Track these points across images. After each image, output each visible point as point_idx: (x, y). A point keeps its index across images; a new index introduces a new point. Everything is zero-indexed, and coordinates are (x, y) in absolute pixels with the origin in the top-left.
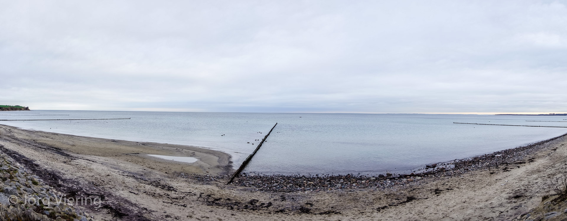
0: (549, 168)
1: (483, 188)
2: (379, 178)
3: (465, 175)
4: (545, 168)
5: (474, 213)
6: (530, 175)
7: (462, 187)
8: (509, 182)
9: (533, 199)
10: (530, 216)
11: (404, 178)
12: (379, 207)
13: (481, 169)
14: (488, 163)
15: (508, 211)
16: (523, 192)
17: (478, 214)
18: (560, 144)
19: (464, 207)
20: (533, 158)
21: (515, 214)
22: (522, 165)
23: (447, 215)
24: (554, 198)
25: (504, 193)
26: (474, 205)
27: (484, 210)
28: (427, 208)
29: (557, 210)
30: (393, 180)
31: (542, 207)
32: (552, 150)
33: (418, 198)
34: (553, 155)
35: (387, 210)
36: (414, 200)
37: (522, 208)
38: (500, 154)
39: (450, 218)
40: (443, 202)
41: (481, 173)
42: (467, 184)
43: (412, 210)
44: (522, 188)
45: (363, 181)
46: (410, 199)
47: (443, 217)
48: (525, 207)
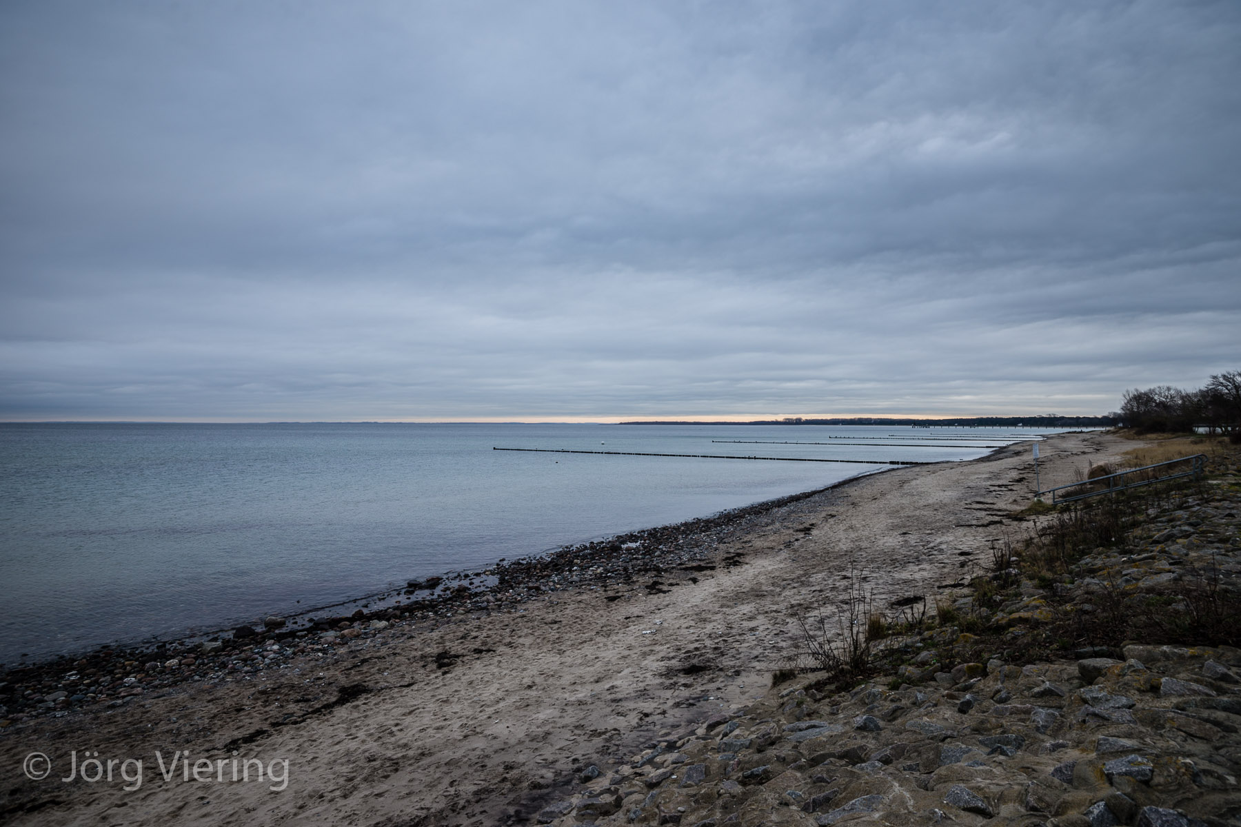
0: (789, 587)
1: (585, 642)
2: (237, 642)
3: (530, 606)
4: (779, 586)
5: (560, 717)
6: (731, 604)
7: (521, 640)
8: (665, 625)
9: (744, 679)
10: (737, 727)
11: (326, 630)
12: (236, 738)
13: (579, 585)
14: (599, 567)
15: (664, 713)
16: (711, 656)
17: (574, 719)
18: (824, 514)
19: (529, 702)
20: (739, 555)
21: (690, 722)
22: (705, 575)
23: (478, 730)
24: (815, 680)
25: (652, 658)
26: (559, 695)
27: (592, 707)
28: (410, 713)
29: (826, 717)
30: (290, 639)
31: (774, 702)
32: (797, 531)
33: (379, 686)
34: (802, 546)
35: (263, 741)
36: (364, 696)
37: (711, 704)
38: (636, 542)
39: (485, 736)
40: (463, 692)
41: (579, 598)
42: (536, 634)
43: (357, 726)
44: (708, 643)
45: (174, 662)
46: (349, 694)
47: (466, 737)
48: (717, 702)
